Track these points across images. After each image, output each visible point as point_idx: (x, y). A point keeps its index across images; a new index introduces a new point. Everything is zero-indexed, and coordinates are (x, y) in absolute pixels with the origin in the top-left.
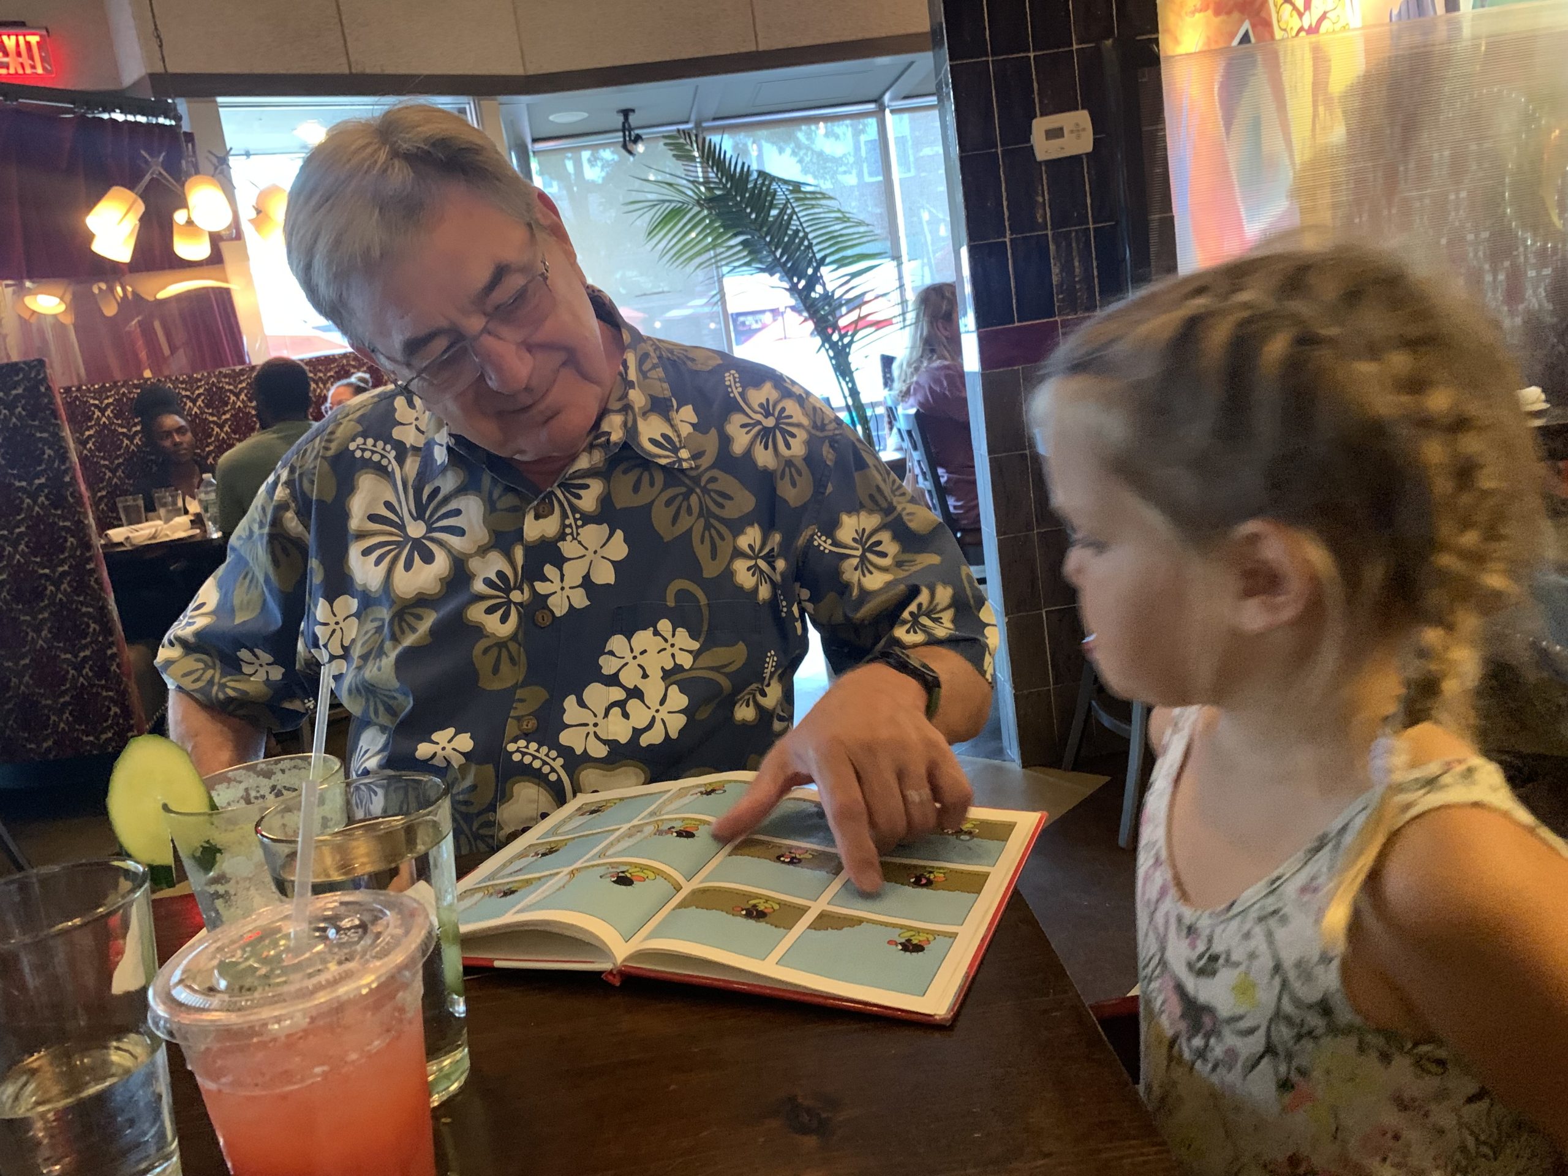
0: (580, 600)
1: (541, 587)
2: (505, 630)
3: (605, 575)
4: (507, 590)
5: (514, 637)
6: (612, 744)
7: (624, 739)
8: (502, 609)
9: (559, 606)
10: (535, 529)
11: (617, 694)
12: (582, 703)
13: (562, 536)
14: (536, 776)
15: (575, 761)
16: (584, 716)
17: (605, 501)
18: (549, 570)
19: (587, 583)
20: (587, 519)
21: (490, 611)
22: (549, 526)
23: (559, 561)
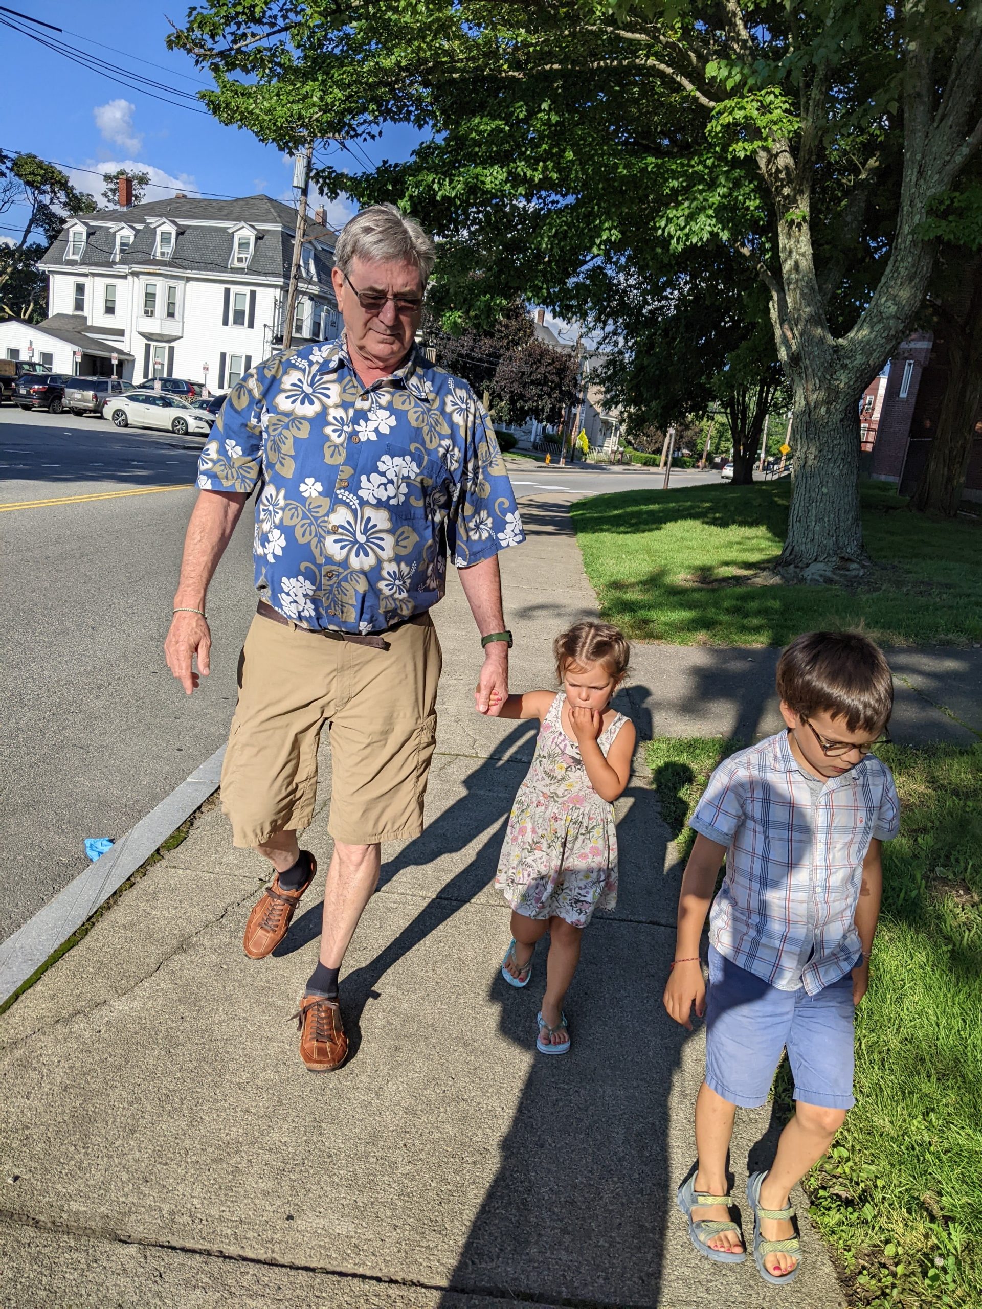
0: (373, 437)
1: (357, 428)
2: (339, 441)
3: (385, 430)
4: (343, 425)
5: (342, 445)
6: (379, 500)
7: (384, 499)
8: (340, 432)
9: (363, 437)
10: (360, 404)
11: (384, 480)
12: (369, 481)
13: (370, 410)
14: (347, 505)
15: (363, 503)
16: (369, 485)
17: (390, 403)
18: (362, 422)
19: (376, 430)
20: (381, 407)
21: (334, 431)
22: (366, 405)
23: (367, 420)
